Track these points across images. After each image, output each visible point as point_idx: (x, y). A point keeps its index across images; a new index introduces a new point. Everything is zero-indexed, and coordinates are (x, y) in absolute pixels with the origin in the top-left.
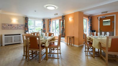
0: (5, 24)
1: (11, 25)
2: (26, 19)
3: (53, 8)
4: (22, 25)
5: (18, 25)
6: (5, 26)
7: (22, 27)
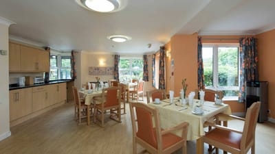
0: (91, 68)
1: (98, 69)
2: (116, 58)
3: (123, 40)
4: (111, 69)
5: (106, 68)
6: (92, 71)
7: (111, 72)
